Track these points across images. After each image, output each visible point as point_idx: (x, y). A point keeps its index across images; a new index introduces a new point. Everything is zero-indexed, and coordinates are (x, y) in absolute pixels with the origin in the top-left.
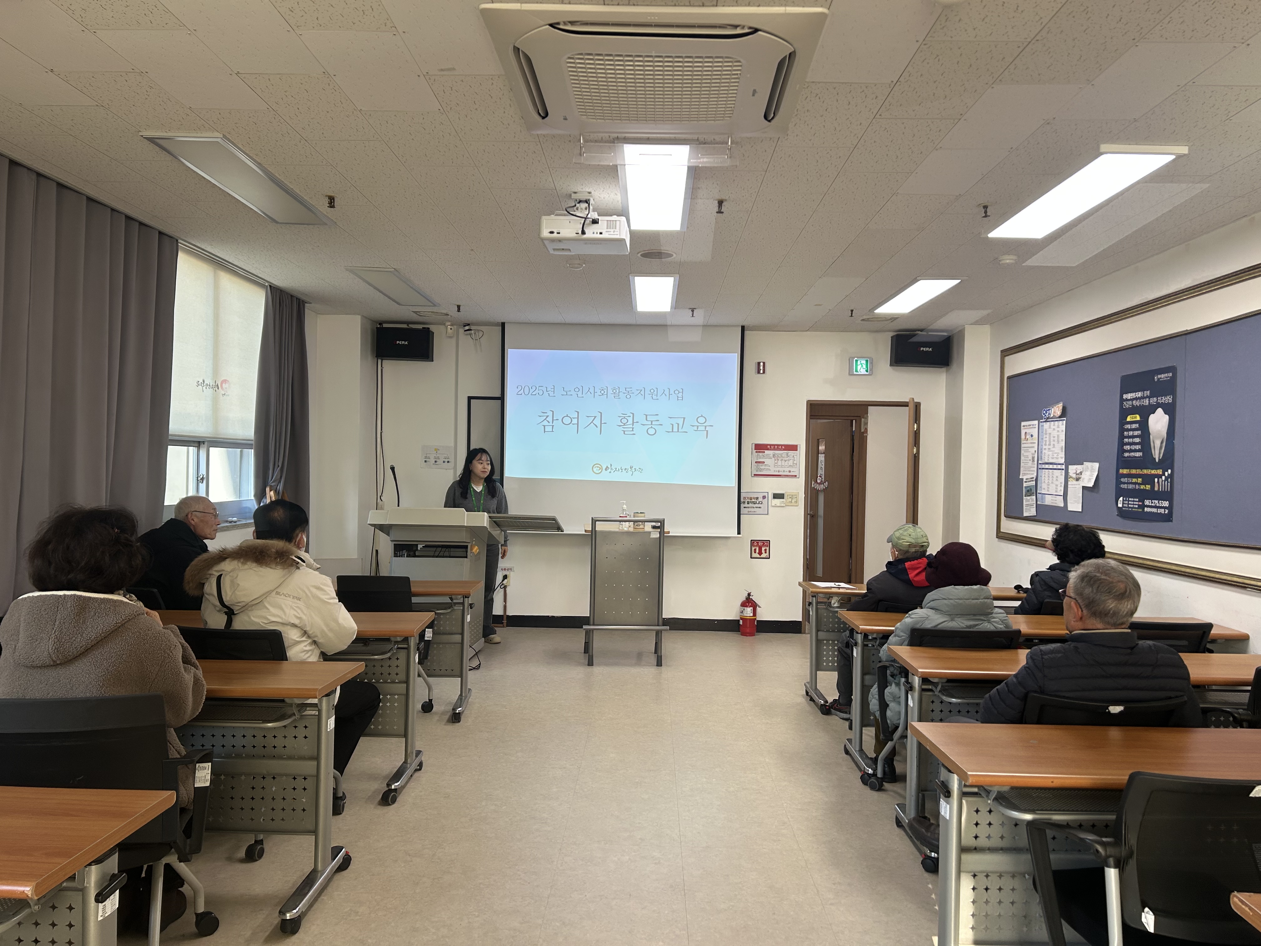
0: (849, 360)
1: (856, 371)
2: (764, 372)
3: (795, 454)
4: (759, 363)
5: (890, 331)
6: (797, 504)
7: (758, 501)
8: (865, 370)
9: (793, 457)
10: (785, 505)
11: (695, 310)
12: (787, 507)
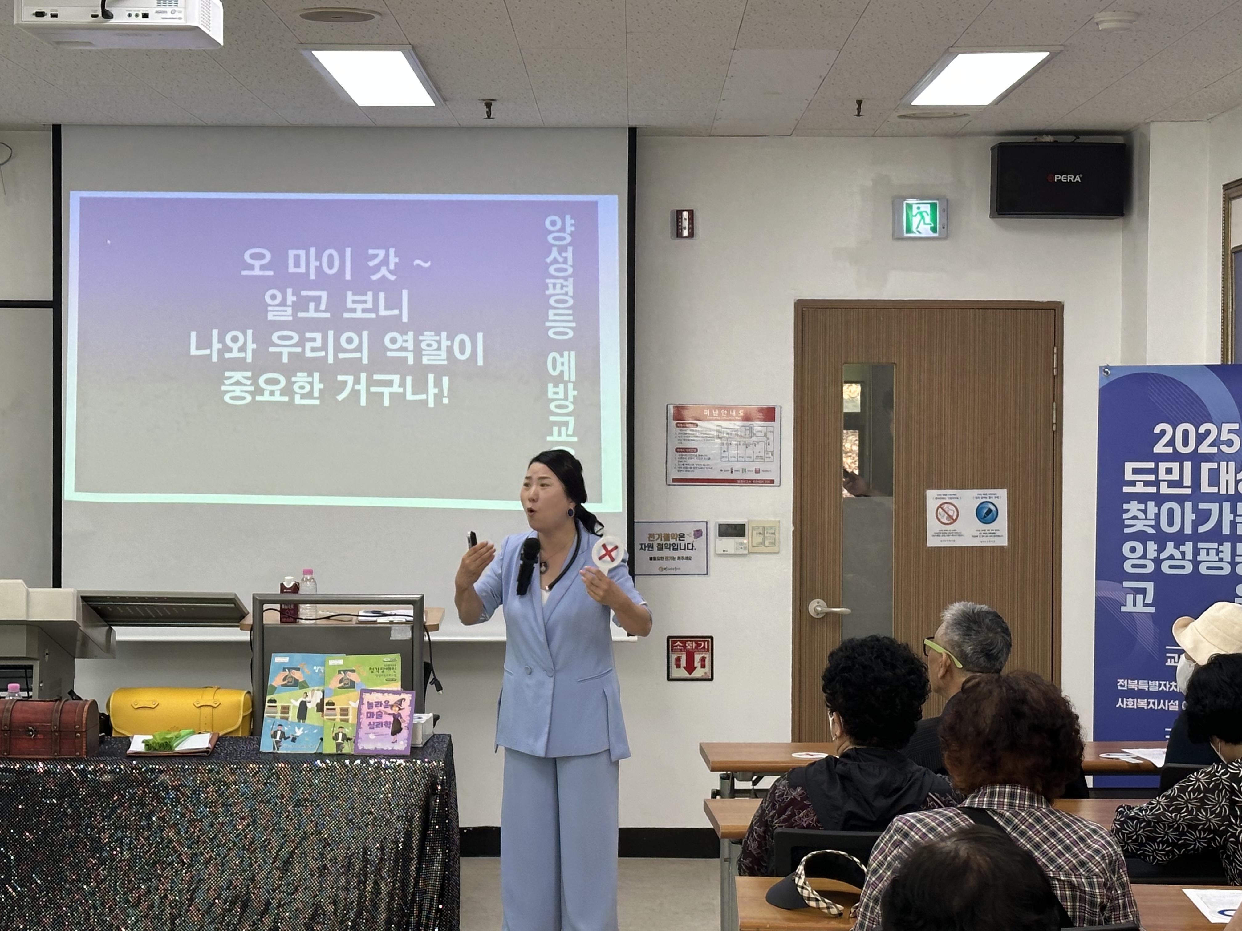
0: (893, 203)
1: (909, 230)
2: (691, 235)
3: (772, 429)
4: (679, 213)
5: (986, 134)
6: (775, 549)
7: (683, 543)
8: (929, 227)
9: (765, 435)
10: (746, 552)
11: (493, 103)
12: (753, 556)
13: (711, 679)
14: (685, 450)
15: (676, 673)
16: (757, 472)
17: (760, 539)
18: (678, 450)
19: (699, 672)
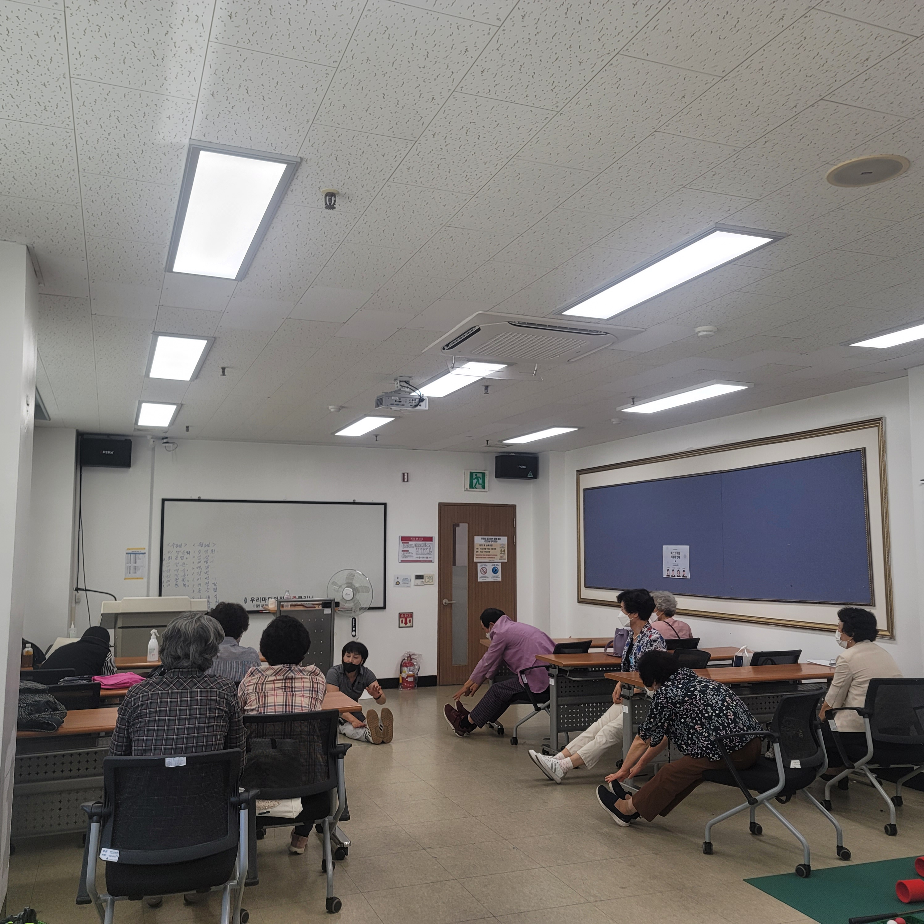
2: (407, 481)
3: (431, 544)
4: (404, 474)
6: (432, 583)
9: (429, 546)
10: (423, 584)
11: (378, 436)
12: (426, 586)
13: (413, 627)
14: (405, 551)
15: (401, 625)
16: (427, 558)
17: (428, 580)
18: (403, 551)
19: (408, 625)
